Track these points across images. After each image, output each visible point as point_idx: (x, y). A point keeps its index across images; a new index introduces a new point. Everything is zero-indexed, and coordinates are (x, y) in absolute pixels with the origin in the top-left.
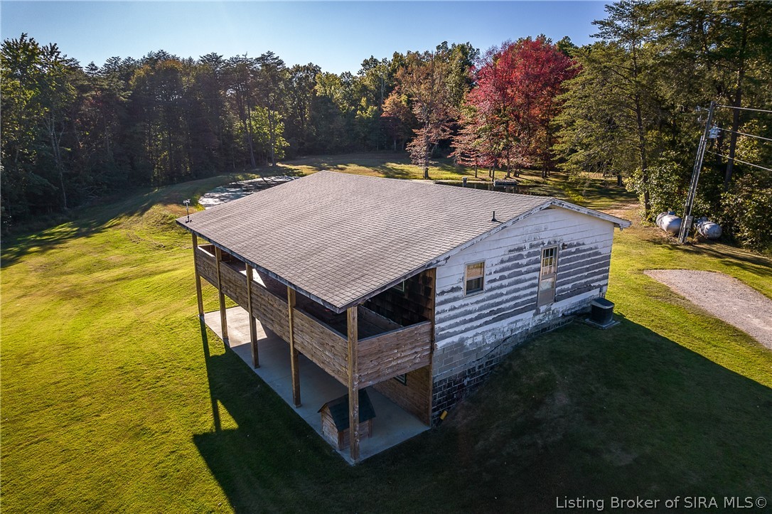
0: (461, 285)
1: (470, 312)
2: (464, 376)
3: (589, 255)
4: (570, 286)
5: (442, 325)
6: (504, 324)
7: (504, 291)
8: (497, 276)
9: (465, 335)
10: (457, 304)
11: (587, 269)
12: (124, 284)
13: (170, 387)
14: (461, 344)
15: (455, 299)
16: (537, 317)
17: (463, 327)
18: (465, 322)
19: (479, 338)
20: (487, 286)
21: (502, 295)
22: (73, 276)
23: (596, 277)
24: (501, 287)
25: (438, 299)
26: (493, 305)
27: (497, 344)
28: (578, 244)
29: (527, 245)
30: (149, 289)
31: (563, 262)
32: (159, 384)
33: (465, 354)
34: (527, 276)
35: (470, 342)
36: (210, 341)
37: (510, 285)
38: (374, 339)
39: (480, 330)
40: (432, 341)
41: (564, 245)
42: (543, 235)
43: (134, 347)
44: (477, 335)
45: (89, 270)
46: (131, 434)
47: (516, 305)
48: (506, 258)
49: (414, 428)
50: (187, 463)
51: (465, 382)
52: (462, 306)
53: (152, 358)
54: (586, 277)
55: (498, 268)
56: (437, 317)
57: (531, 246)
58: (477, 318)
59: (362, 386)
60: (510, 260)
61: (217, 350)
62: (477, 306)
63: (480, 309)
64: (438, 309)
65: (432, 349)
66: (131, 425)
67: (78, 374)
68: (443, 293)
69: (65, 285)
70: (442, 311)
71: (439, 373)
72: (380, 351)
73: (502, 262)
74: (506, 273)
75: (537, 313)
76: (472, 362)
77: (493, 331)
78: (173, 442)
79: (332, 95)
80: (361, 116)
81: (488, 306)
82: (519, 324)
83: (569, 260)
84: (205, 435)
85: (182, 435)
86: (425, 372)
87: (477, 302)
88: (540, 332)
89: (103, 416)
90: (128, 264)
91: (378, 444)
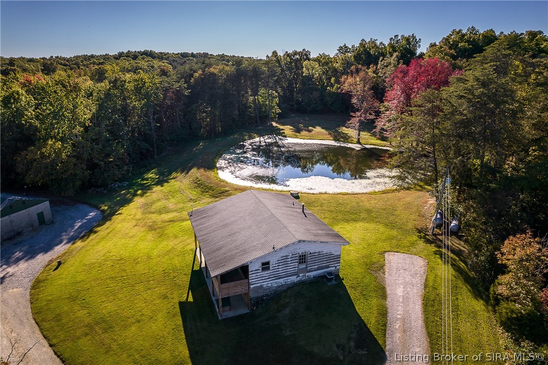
0: (260, 269)
1: (265, 277)
2: (263, 296)
3: (327, 256)
4: (316, 267)
5: (252, 281)
6: (282, 280)
7: (280, 270)
8: (276, 265)
9: (263, 284)
10: (258, 274)
11: (326, 261)
12: (172, 224)
13: (178, 281)
14: (261, 286)
15: (257, 273)
16: (298, 278)
17: (262, 281)
18: (262, 280)
19: (270, 285)
20: (271, 269)
21: (279, 271)
22: (154, 215)
23: (332, 263)
24: (279, 268)
25: (250, 273)
26: (275, 274)
27: (279, 287)
28: (319, 252)
29: (290, 255)
30: (181, 230)
31: (310, 259)
32: (174, 279)
33: (263, 290)
34: (291, 265)
35: (265, 286)
36: (195, 262)
37: (282, 268)
38: (226, 284)
39: (269, 282)
40: (249, 285)
41: (310, 253)
42: (298, 251)
43: (169, 262)
44: (268, 284)
45: (160, 212)
46: (163, 297)
47: (286, 274)
48: (280, 259)
49: (245, 311)
50: (176, 310)
51: (264, 298)
52: (260, 275)
53: (175, 267)
54: (325, 263)
55: (276, 262)
56: (250, 278)
57: (292, 255)
58: (267, 279)
59: (223, 297)
60: (282, 260)
61: (196, 268)
62: (268, 275)
63: (269, 276)
64: (250, 276)
65: (249, 288)
66: (164, 294)
67: (151, 271)
68: (252, 271)
69: (151, 221)
70: (252, 277)
71: (252, 295)
72: (229, 288)
73: (278, 260)
74: (281, 264)
75: (299, 276)
76: (267, 292)
77: (276, 283)
78: (174, 302)
79: (313, 75)
80: (330, 91)
81: (273, 275)
82: (289, 280)
83: (315, 258)
84: (183, 302)
85: (177, 301)
86: (247, 294)
87: (268, 274)
88: (301, 283)
89: (156, 289)
90: (176, 210)
91: (230, 314)
